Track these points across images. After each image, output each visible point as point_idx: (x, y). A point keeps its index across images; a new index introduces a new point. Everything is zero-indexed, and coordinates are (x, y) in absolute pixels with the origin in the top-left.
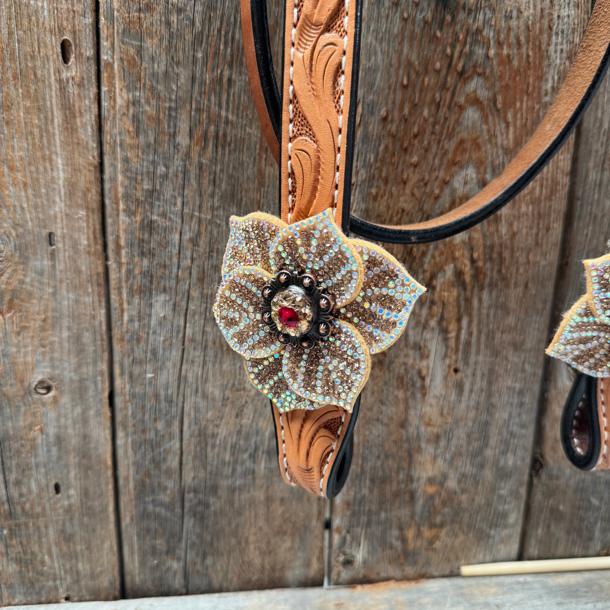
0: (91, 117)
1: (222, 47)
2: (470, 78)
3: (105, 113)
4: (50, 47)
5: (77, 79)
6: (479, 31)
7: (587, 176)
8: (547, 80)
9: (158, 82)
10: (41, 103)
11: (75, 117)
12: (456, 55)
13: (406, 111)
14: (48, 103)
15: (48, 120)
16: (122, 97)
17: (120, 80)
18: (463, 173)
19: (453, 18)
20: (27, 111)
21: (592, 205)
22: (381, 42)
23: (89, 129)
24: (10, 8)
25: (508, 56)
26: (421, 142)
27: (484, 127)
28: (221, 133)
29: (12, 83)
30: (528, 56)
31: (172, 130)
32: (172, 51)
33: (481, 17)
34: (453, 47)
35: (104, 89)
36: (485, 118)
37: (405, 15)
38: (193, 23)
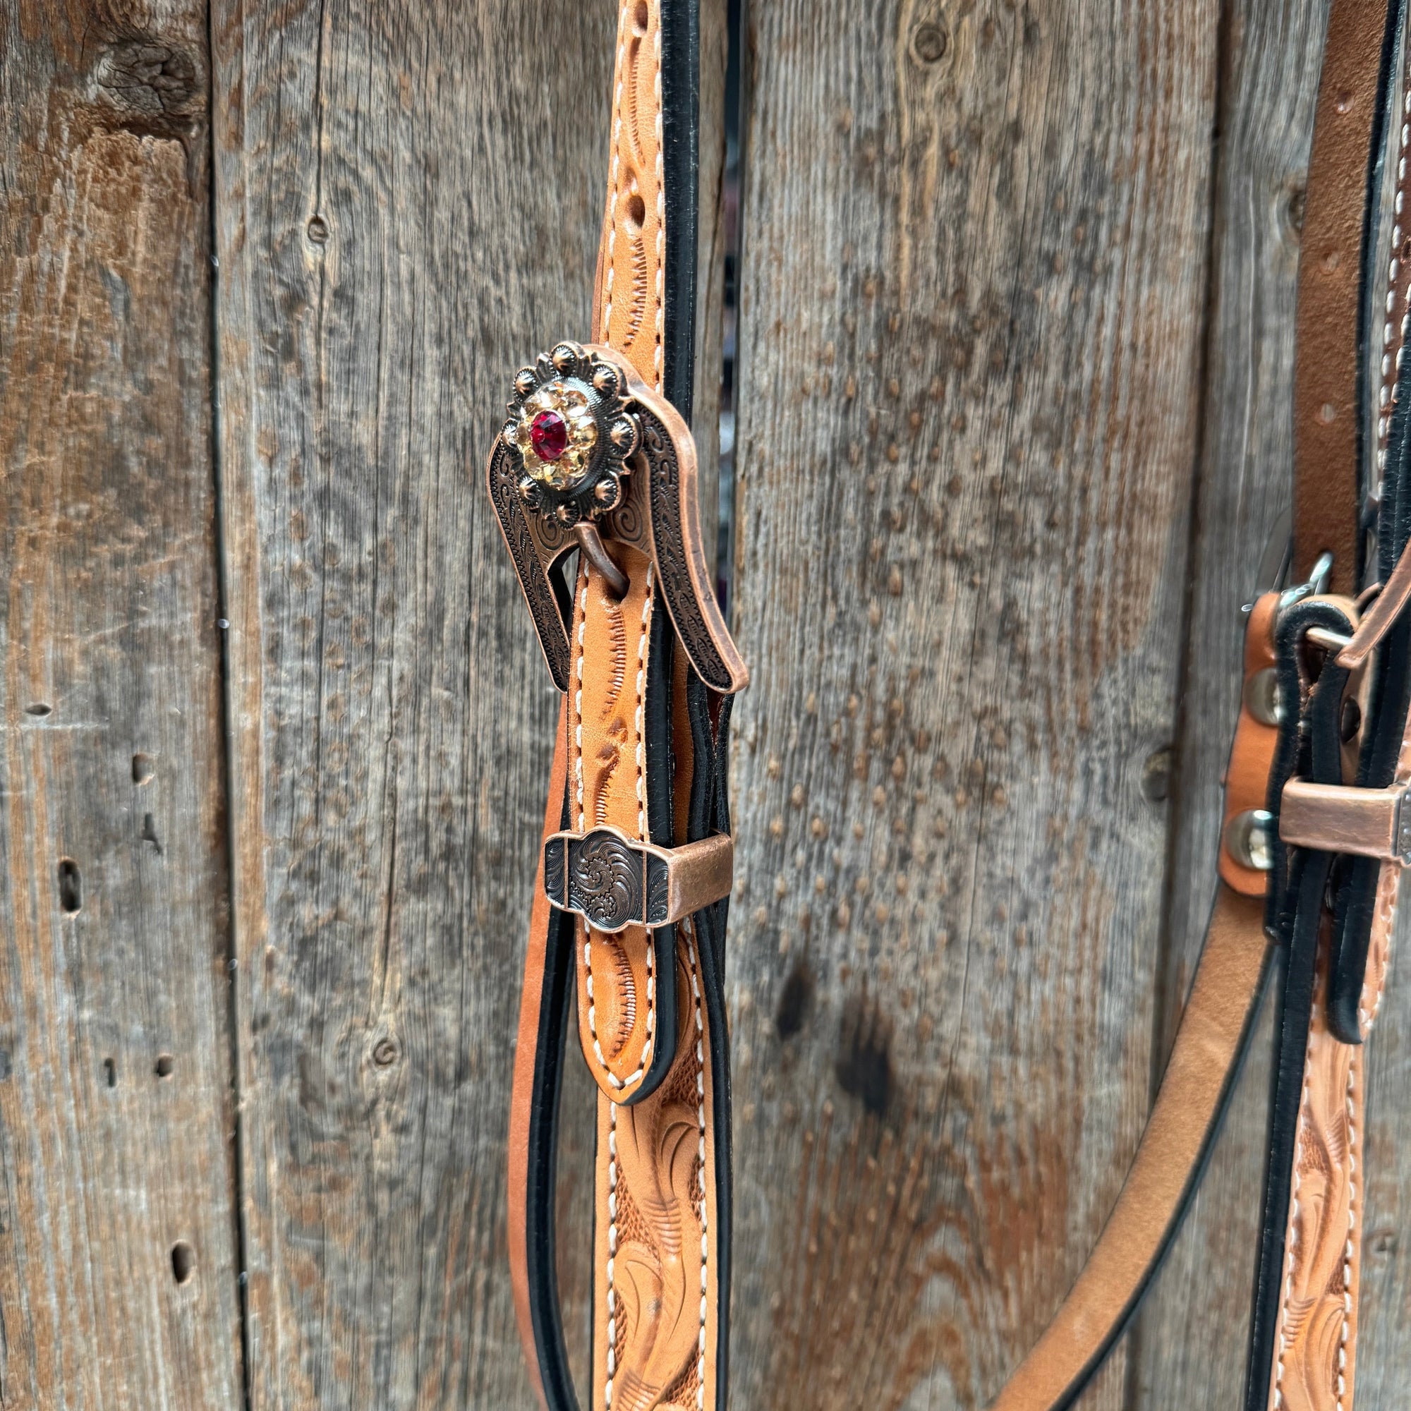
0: (228, 1365)
1: (473, 1232)
2: (934, 1229)
3: (254, 1355)
4: (150, 1260)
5: (202, 1308)
6: (947, 1151)
7: (1158, 1352)
8: (1075, 1206)
9: (354, 1304)
10: (134, 1355)
11: (197, 1370)
12: (906, 1192)
13: (817, 1296)
14: (148, 1355)
15: (147, 1382)
16: (288, 1332)
17: (284, 1305)
18: (927, 1384)
19: (898, 1133)
20: (107, 1373)
21: (1171, 1398)
22: (767, 1186)
23: (225, 1386)
24: (76, 1207)
25: (1002, 1182)
26: (848, 1341)
27: (964, 1304)
28: (473, 1373)
29: (79, 1329)
30: (1038, 1176)
31: (382, 1379)
32: (380, 1250)
33: (948, 1125)
34: (899, 1182)
35: (253, 1316)
36: (963, 1290)
37: (810, 1137)
38: (418, 1202)
